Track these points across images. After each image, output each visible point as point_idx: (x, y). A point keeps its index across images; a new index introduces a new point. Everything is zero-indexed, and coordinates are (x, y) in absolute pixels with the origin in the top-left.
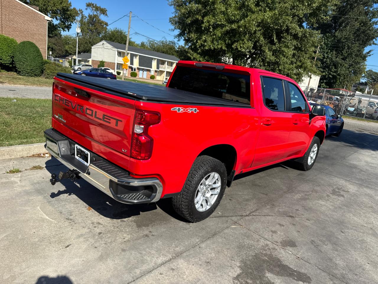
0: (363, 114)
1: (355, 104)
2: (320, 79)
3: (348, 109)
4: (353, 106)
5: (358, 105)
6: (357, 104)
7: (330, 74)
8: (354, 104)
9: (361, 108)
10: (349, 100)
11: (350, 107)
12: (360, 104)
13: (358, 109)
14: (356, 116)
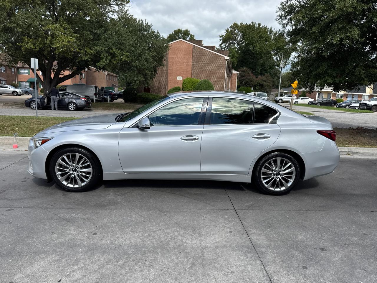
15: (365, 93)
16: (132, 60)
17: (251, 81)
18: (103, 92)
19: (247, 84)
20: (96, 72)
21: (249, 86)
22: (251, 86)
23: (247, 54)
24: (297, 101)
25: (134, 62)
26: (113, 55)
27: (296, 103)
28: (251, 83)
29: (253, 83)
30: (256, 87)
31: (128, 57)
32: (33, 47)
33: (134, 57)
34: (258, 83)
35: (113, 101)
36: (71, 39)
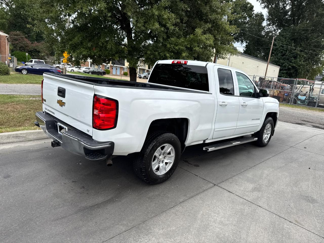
0: (315, 103)
1: (307, 92)
2: (280, 70)
3: (299, 98)
4: (305, 95)
5: (310, 93)
6: (308, 93)
7: (290, 65)
8: (305, 92)
9: (312, 97)
10: (300, 88)
11: (301, 95)
12: (312, 92)
13: (309, 97)
14: (308, 105)
15: (124, 66)
17: (26, 47)
19: (21, 49)
21: (24, 51)
22: (27, 51)
23: (19, 18)
24: (73, 70)
27: (72, 71)
28: (26, 48)
29: (28, 49)
30: (33, 53)
34: (34, 49)
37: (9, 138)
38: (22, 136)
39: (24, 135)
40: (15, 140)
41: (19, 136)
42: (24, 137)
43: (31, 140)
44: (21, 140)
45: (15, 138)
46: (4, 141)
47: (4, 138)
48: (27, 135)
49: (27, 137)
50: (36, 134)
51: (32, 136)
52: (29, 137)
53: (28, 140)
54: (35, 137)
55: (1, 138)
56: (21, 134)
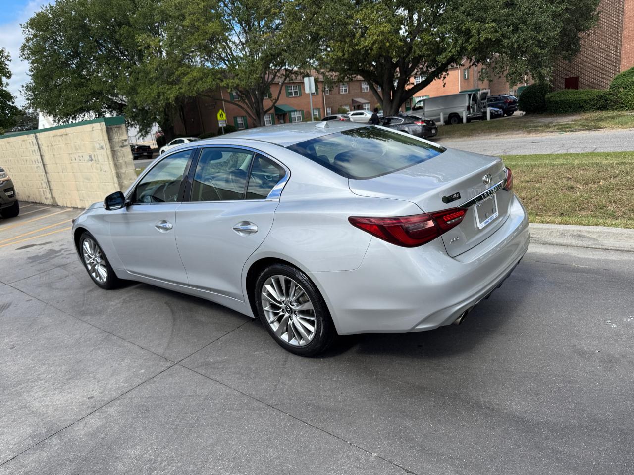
16: (504, 36)
18: (486, 101)
20: (471, 67)
25: (509, 38)
26: (467, 34)
31: (496, 31)
32: (340, 54)
33: (508, 28)
35: (513, 113)
36: (386, 26)
37: (564, 235)
38: (589, 237)
39: (595, 236)
40: (574, 242)
41: (583, 235)
42: (593, 238)
43: (607, 248)
44: (585, 244)
45: (574, 239)
46: (554, 240)
47: (555, 235)
48: (600, 236)
49: (600, 239)
50: (620, 238)
51: (612, 240)
52: (604, 242)
53: (600, 247)
54: (618, 243)
55: (550, 234)
56: (588, 232)
